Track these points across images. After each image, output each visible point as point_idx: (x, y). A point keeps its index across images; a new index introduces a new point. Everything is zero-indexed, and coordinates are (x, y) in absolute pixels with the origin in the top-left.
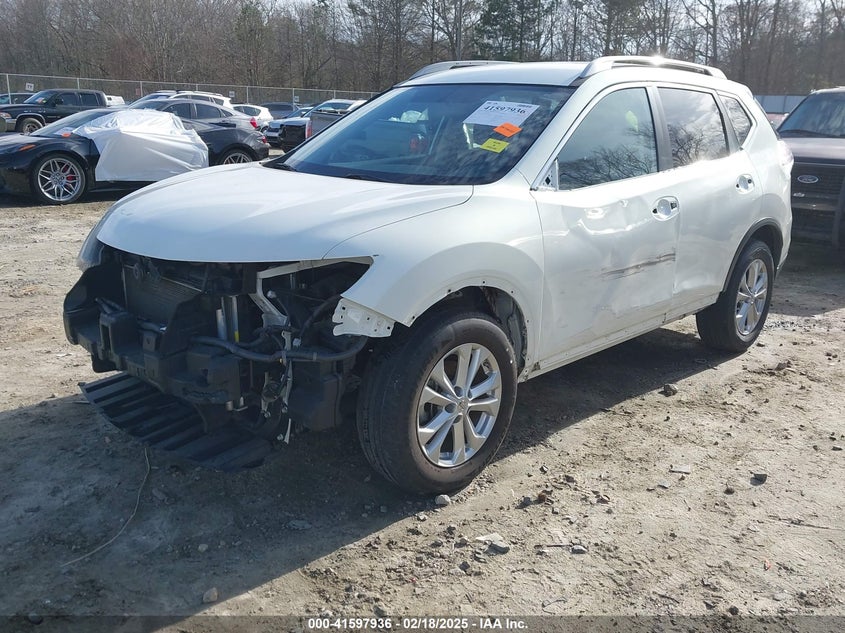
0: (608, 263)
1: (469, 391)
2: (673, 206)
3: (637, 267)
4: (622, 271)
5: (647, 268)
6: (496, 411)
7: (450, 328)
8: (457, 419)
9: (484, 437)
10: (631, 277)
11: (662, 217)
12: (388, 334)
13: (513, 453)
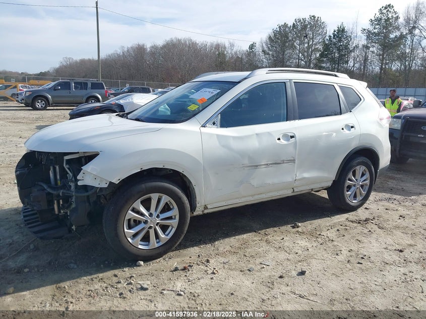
0: (246, 162)
1: (158, 215)
2: (292, 137)
3: (267, 164)
4: (257, 166)
5: (275, 165)
6: (176, 226)
7: (143, 186)
8: (150, 227)
9: (169, 237)
10: (263, 169)
11: (283, 142)
12: (106, 186)
13: (193, 247)
